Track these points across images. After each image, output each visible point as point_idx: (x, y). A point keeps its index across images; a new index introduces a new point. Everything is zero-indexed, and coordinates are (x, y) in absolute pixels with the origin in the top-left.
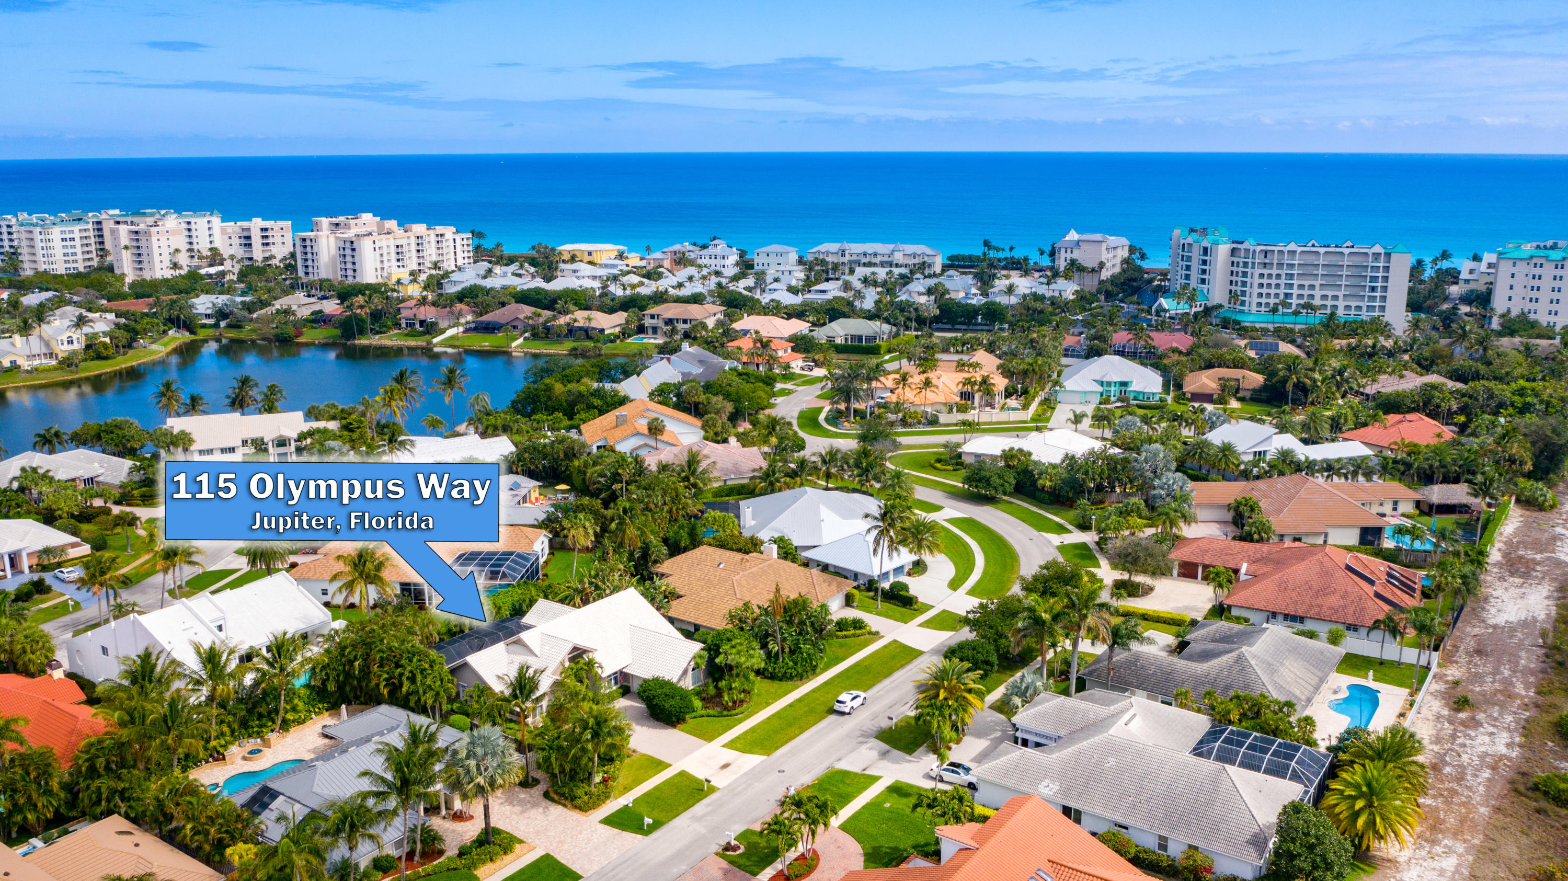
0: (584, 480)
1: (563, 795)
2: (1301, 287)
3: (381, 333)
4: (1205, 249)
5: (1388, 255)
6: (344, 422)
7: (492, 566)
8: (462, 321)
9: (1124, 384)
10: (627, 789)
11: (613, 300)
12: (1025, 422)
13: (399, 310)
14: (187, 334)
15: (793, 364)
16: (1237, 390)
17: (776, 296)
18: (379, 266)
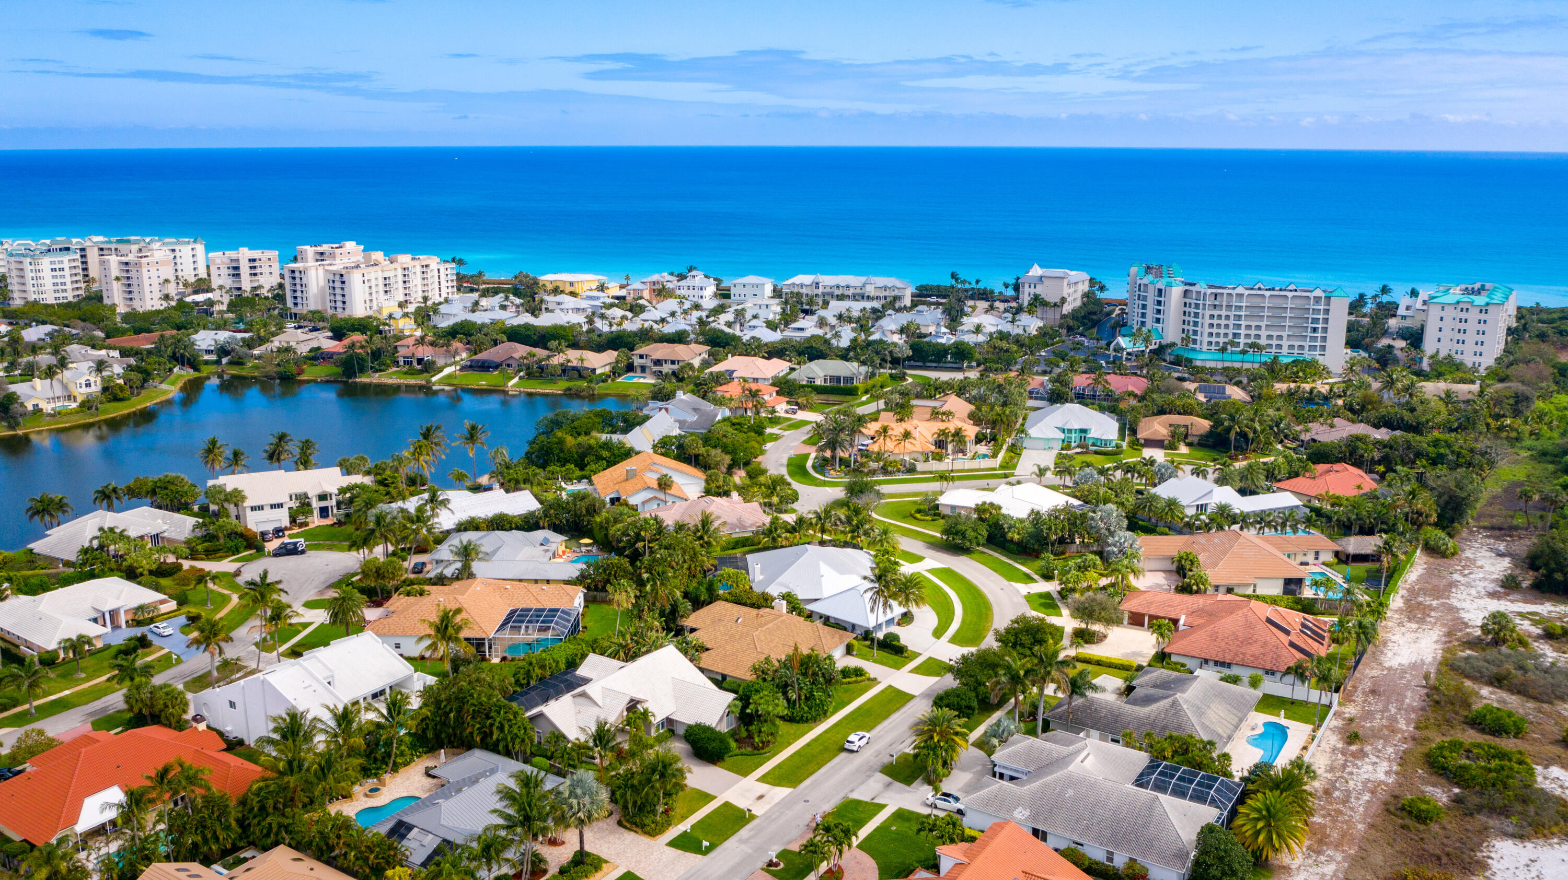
0: (606, 535)
1: (635, 824)
2: (1248, 327)
3: (381, 371)
4: (1160, 291)
5: (1328, 298)
6: (379, 477)
7: (543, 622)
8: (458, 358)
9: (1084, 431)
10: (684, 818)
11: (599, 336)
12: (994, 469)
13: (396, 347)
14: (191, 371)
15: (778, 408)
16: (1186, 436)
17: (756, 333)
18: (368, 298)
